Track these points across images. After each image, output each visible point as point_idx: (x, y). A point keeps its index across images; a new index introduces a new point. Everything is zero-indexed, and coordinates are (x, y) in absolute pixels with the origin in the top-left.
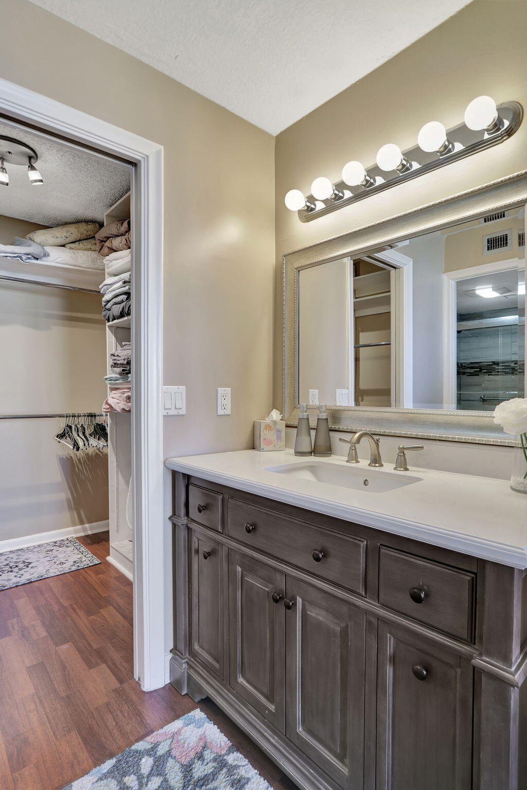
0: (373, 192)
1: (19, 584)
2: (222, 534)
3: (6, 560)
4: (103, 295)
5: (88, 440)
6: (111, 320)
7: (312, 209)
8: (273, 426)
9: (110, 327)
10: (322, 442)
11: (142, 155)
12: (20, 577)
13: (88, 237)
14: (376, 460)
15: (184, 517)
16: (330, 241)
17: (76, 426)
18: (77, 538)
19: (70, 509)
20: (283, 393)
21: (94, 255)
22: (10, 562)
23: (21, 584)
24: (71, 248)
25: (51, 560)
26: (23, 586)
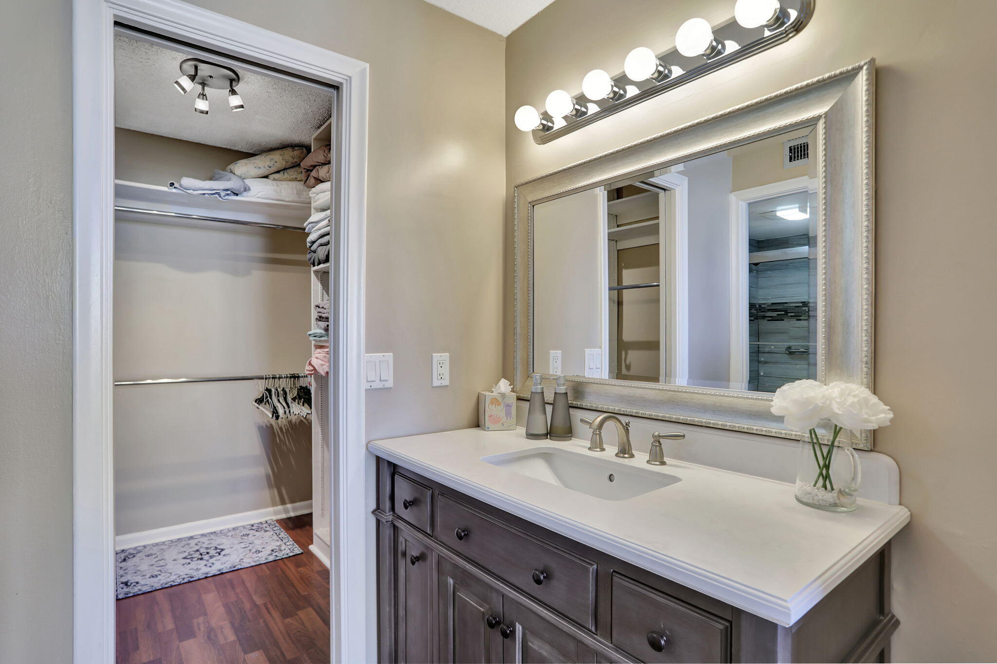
0: (622, 107)
1: (208, 576)
2: (432, 537)
3: (197, 544)
4: (308, 234)
5: (289, 407)
6: (316, 264)
7: (549, 128)
8: (500, 400)
9: (316, 272)
10: (560, 422)
11: (344, 77)
12: (210, 567)
13: (294, 165)
14: (625, 450)
15: (390, 512)
16: (570, 168)
17: (277, 390)
18: (278, 521)
19: (270, 486)
20: (514, 358)
21: (300, 185)
22: (201, 547)
23: (210, 575)
24: (274, 179)
25: (246, 547)
26: (213, 578)
